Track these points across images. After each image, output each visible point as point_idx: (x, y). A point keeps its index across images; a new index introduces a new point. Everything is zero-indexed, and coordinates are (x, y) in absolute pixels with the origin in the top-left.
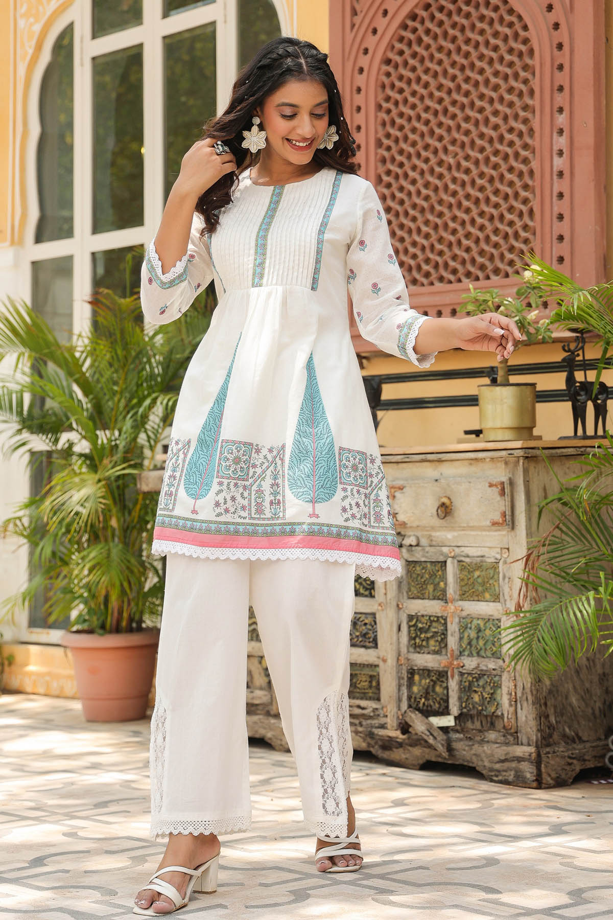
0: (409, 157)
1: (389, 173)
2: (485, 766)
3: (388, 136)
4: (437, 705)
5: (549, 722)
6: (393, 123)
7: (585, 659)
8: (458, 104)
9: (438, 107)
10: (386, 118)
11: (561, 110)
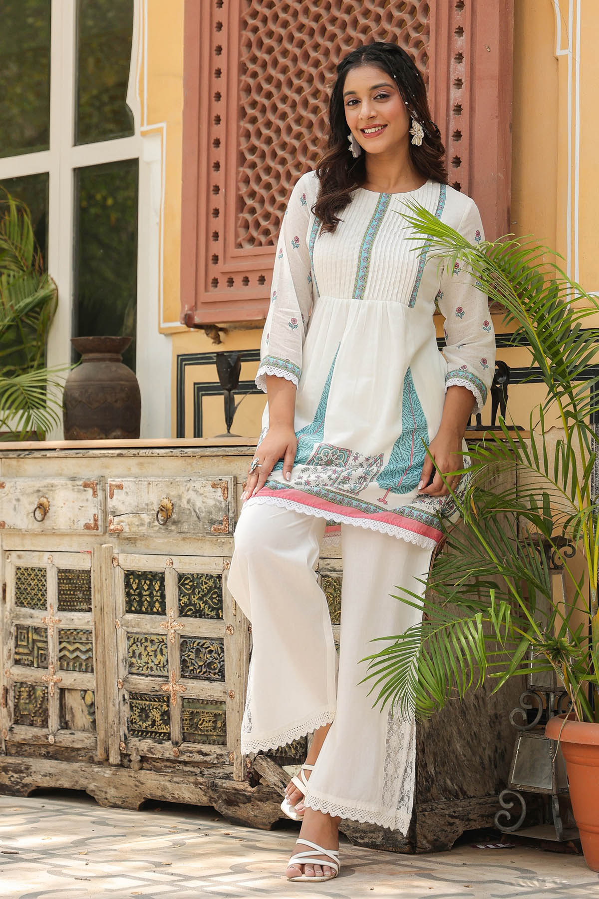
0: (279, 86)
1: (254, 104)
2: (348, 826)
3: (254, 59)
4: (293, 751)
5: (427, 772)
6: (260, 44)
7: (472, 697)
8: (338, 22)
9: (314, 25)
10: (252, 37)
11: (460, 31)
